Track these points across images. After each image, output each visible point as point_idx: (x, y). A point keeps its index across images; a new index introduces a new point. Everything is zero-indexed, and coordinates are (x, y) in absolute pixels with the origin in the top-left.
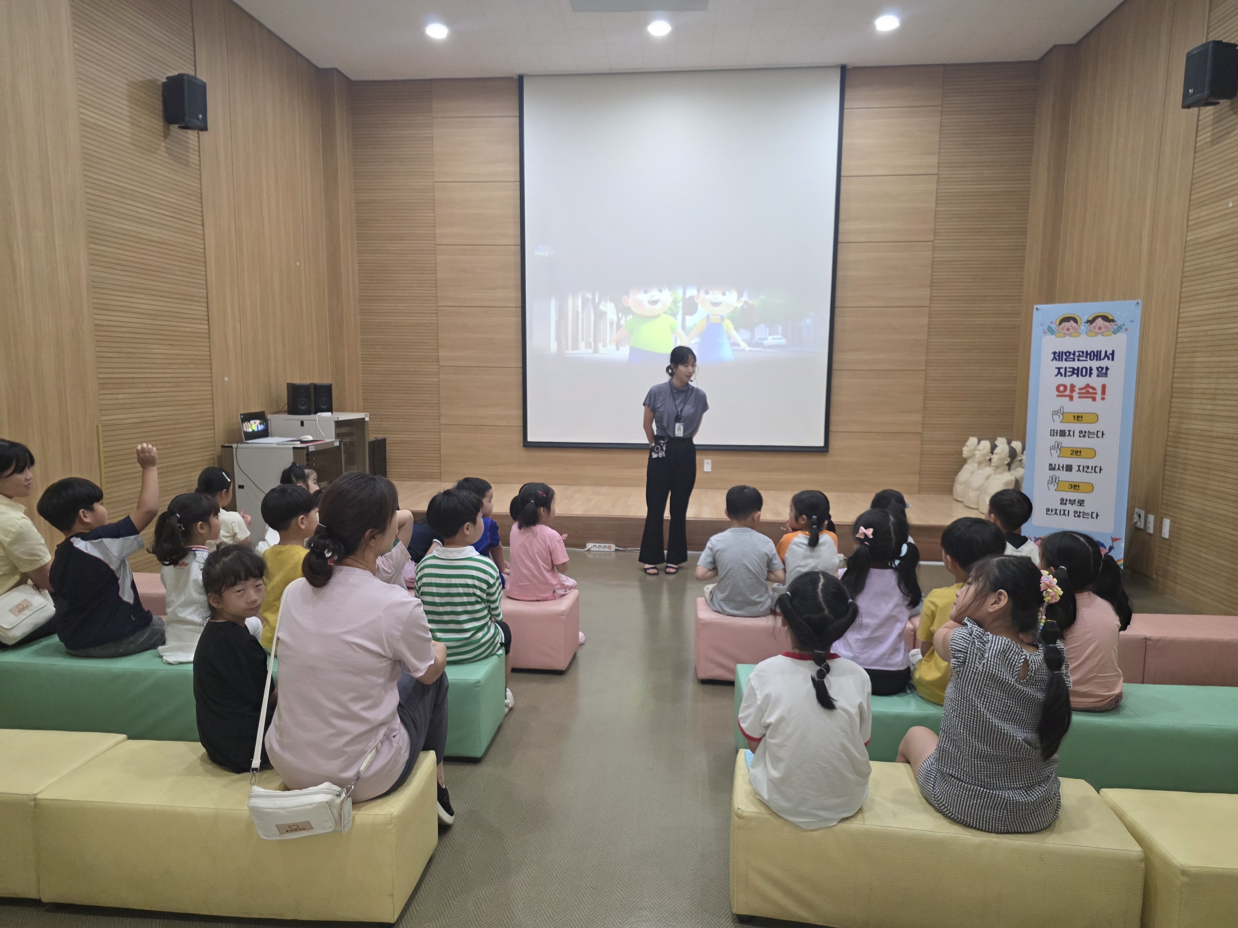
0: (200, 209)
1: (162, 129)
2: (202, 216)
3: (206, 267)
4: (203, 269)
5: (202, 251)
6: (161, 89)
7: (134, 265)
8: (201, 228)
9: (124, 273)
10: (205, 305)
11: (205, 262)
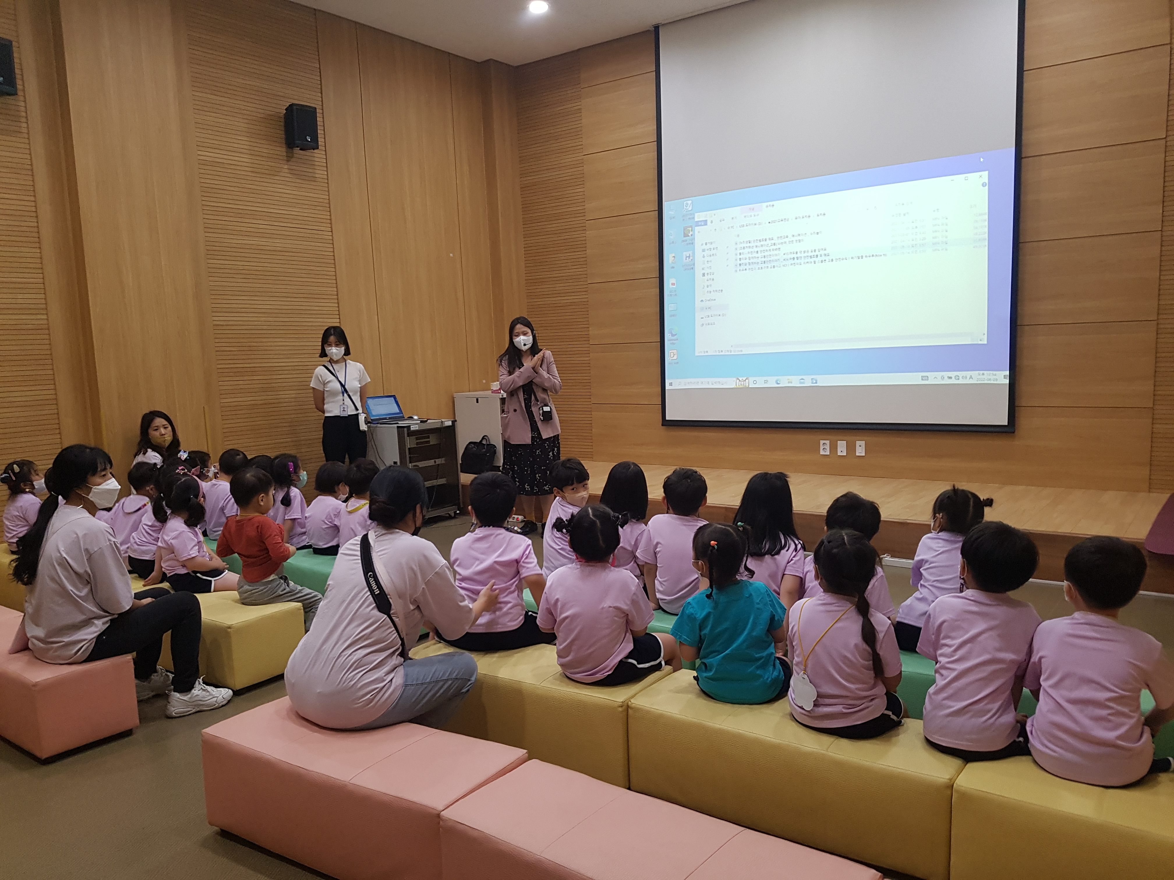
0: (329, 217)
1: (285, 154)
2: (331, 224)
3: (335, 268)
4: (333, 270)
5: (332, 254)
6: (283, 120)
7: (254, 273)
8: (330, 234)
9: (244, 280)
10: (336, 301)
11: (335, 264)
